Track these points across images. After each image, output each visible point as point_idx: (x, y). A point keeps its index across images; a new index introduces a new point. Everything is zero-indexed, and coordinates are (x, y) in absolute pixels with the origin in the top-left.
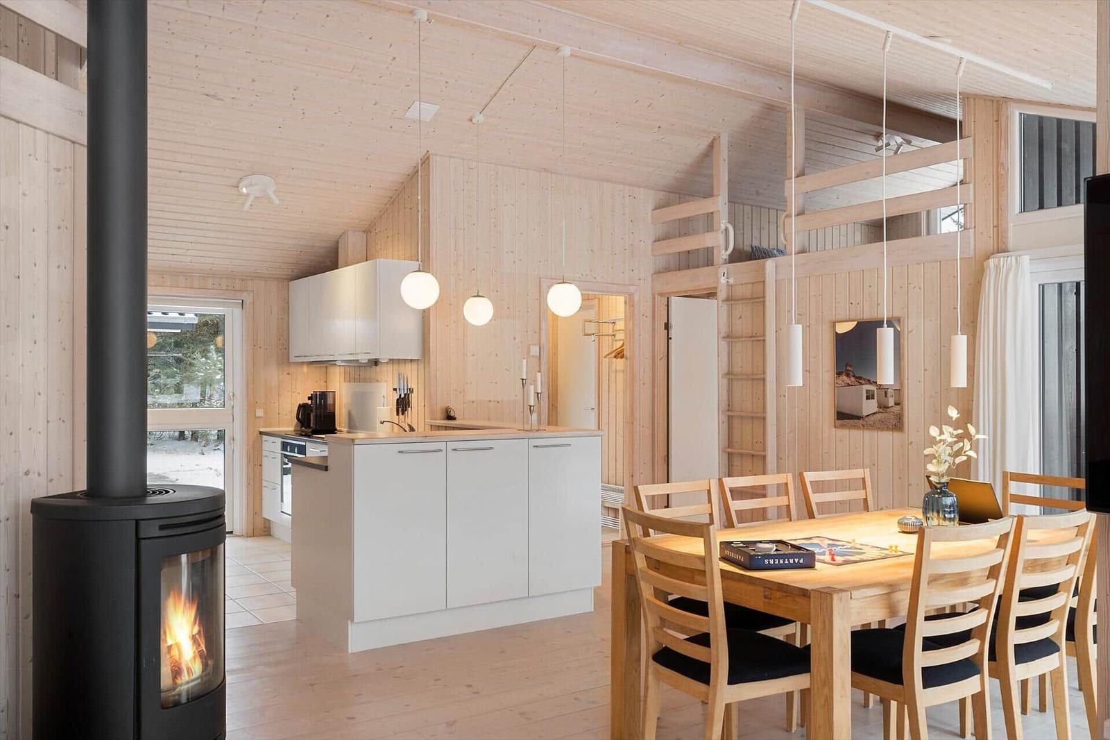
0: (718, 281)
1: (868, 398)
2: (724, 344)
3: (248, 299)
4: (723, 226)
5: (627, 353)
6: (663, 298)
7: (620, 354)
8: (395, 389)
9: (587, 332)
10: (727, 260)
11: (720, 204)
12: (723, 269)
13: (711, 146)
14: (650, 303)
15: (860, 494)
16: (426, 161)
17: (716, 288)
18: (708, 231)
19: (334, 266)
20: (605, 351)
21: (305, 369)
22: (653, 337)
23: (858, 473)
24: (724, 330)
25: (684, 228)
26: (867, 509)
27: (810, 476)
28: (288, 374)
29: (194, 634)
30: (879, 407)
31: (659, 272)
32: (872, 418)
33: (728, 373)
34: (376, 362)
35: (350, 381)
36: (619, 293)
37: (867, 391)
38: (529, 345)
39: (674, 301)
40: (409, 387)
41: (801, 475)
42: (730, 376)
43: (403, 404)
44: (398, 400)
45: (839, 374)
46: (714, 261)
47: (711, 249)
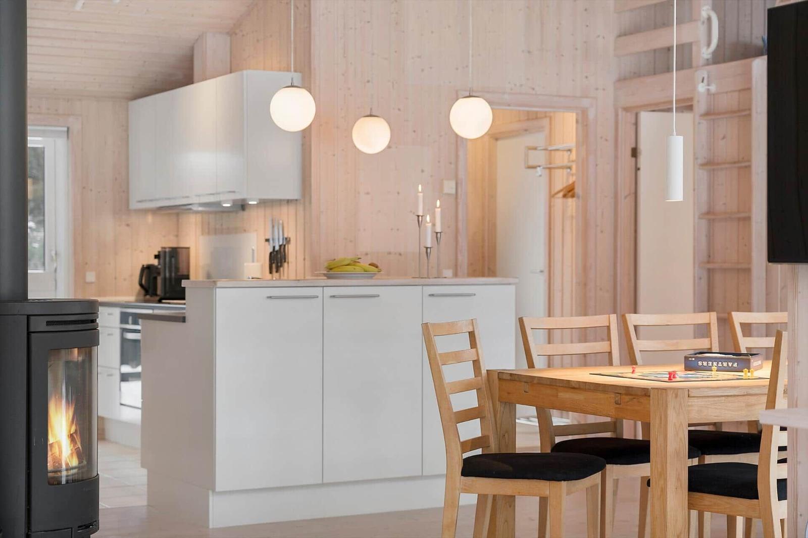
0: (694, 88)
2: (702, 174)
3: (76, 126)
4: (704, 14)
5: (578, 190)
6: (629, 114)
7: (569, 192)
8: (267, 240)
9: (531, 163)
10: (711, 60)
12: (703, 73)
14: (610, 120)
17: (691, 99)
18: (683, 22)
19: (188, 79)
20: (557, 190)
21: (150, 218)
22: (616, 167)
24: (703, 155)
28: (128, 225)
29: (71, 433)
31: (625, 79)
33: (708, 213)
34: (242, 206)
35: (209, 233)
36: (568, 108)
38: (442, 180)
39: (645, 117)
40: (286, 236)
42: (711, 215)
43: (277, 259)
44: (271, 253)
46: (694, 64)
47: (690, 45)
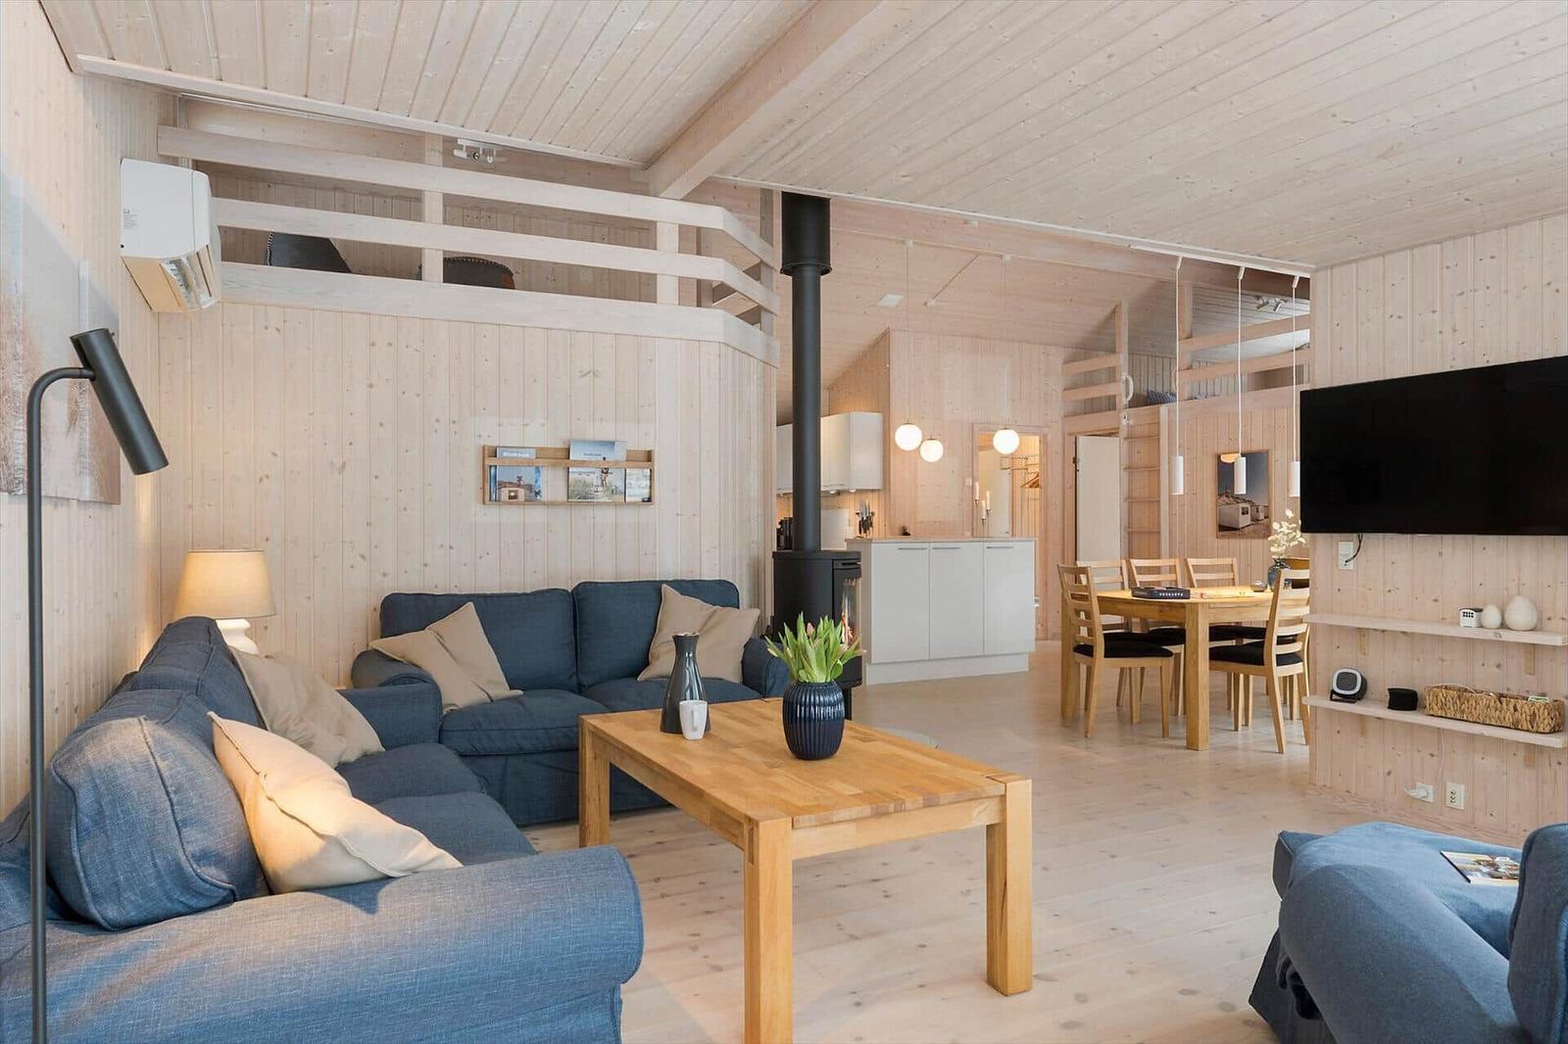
0: (1119, 422)
1: (1243, 514)
2: (1125, 474)
4: (1124, 378)
5: (1041, 483)
6: (1071, 437)
7: (1035, 484)
8: (858, 514)
10: (1129, 405)
11: (1121, 360)
12: (1124, 413)
13: (1114, 312)
14: (1060, 441)
15: (1230, 576)
16: (885, 335)
17: (1118, 428)
18: (1109, 382)
20: (1019, 483)
22: (1064, 469)
23: (1228, 561)
24: (1125, 463)
25: (1088, 380)
26: (1234, 585)
27: (1192, 562)
30: (1252, 520)
31: (1068, 416)
32: (1246, 529)
33: (1129, 498)
34: (839, 493)
36: (1034, 434)
37: (1243, 508)
38: (964, 477)
39: (1082, 439)
40: (871, 511)
41: (1185, 560)
42: (1131, 500)
43: (865, 525)
44: (860, 522)
45: (1220, 495)
46: (1117, 407)
47: (1114, 397)
